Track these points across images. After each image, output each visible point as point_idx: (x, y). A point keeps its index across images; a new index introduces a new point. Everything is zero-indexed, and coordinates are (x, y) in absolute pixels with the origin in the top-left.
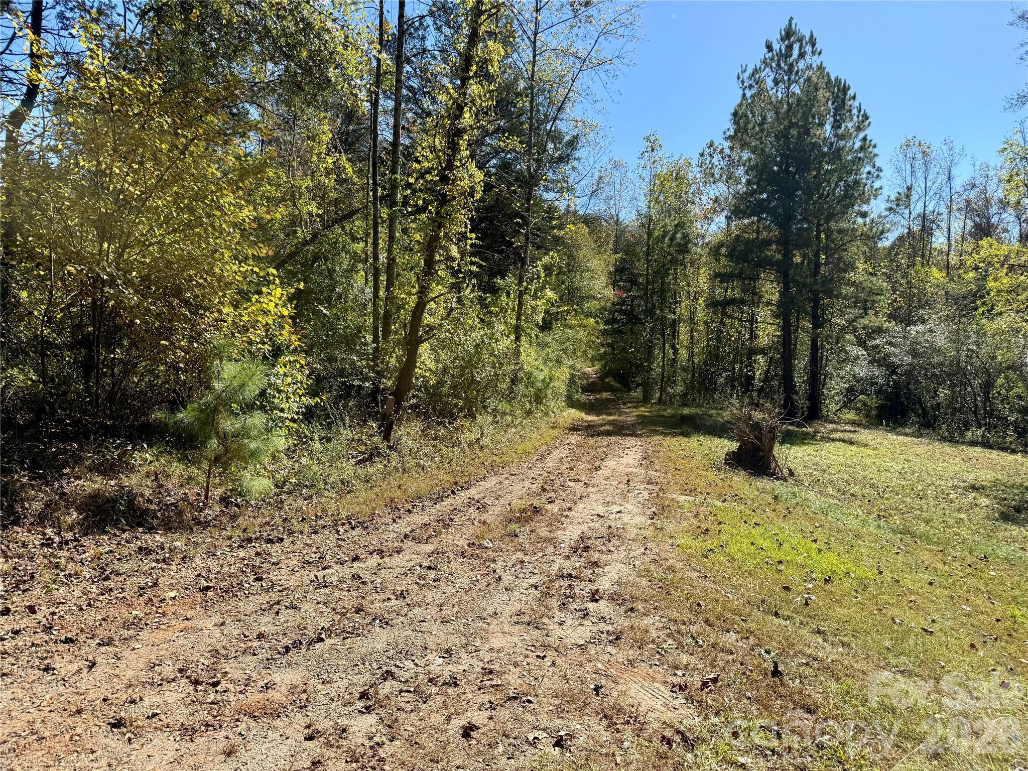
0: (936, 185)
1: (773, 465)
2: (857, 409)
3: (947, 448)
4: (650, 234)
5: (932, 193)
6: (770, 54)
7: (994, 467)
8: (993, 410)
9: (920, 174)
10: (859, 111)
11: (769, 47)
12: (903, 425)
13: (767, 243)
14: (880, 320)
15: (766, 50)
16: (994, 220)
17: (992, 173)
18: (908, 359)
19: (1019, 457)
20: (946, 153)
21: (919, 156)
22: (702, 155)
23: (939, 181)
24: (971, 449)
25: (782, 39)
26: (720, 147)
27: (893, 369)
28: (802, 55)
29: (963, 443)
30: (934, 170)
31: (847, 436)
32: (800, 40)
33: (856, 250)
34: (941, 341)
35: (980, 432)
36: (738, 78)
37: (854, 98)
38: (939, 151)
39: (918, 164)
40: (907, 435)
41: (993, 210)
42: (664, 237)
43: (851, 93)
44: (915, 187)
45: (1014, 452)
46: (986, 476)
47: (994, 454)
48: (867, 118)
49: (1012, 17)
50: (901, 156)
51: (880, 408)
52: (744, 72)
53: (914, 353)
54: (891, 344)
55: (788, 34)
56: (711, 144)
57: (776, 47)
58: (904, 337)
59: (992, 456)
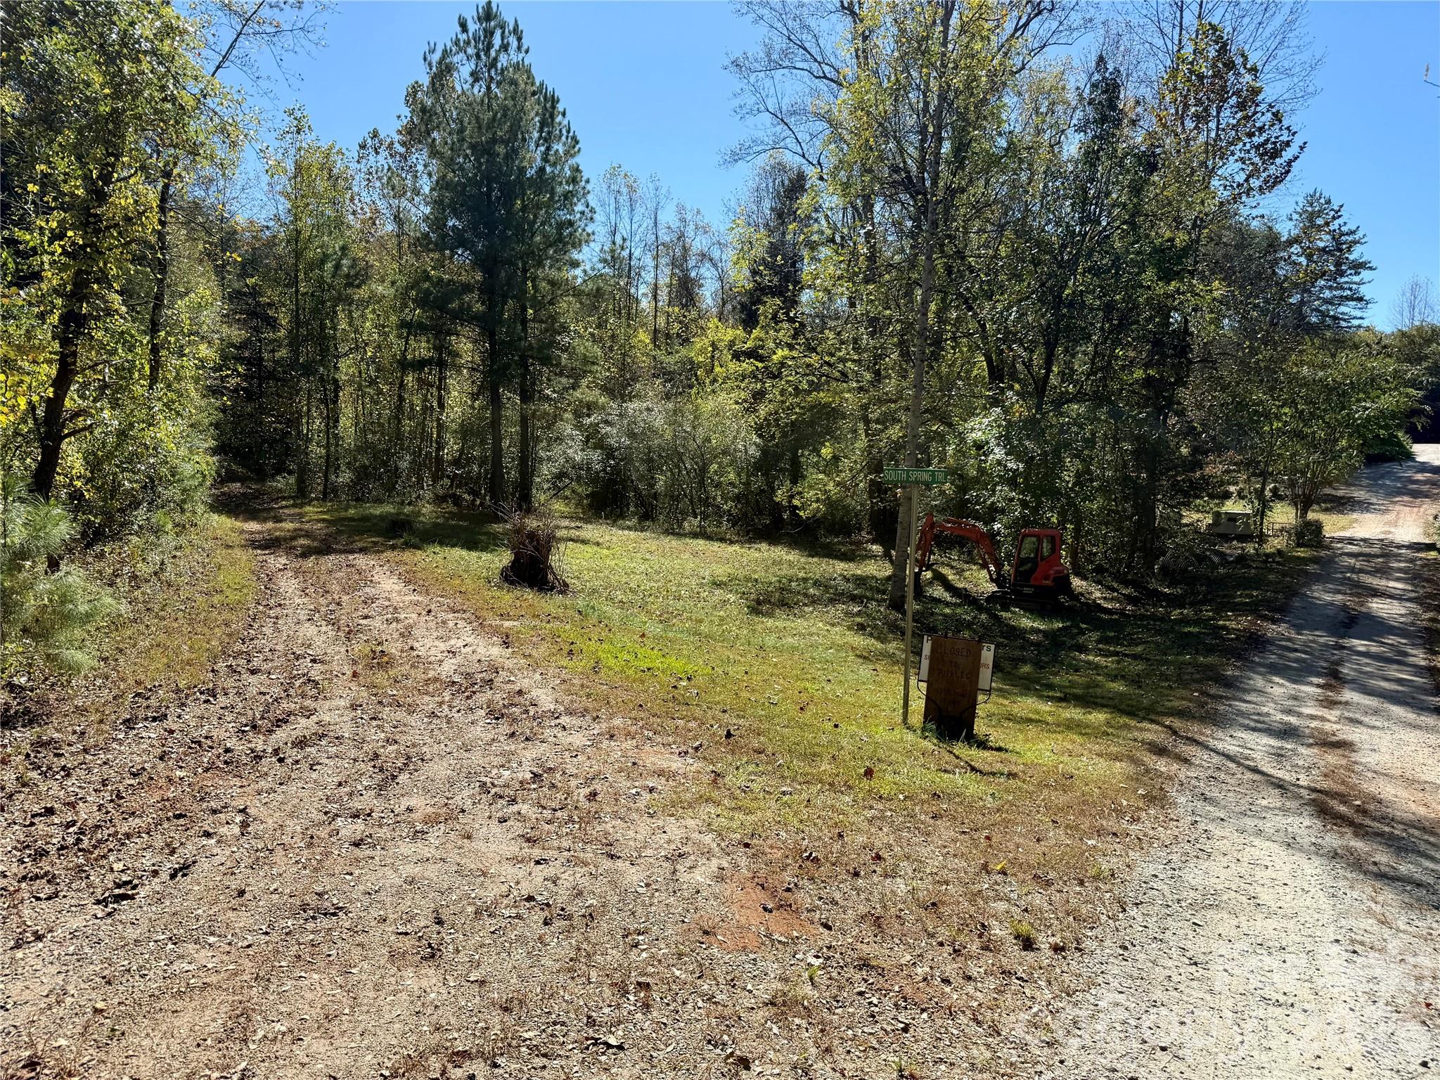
0: (641, 229)
1: (550, 577)
2: (567, 498)
3: (672, 543)
4: (298, 255)
5: (637, 239)
6: (464, 36)
7: (719, 560)
8: (707, 498)
9: (625, 212)
10: (568, 132)
11: (464, 26)
12: (622, 516)
13: (467, 288)
14: (595, 395)
15: (459, 29)
16: (693, 274)
17: (689, 217)
18: (626, 441)
19: (736, 547)
20: (652, 192)
21: (624, 190)
22: (363, 146)
23: (645, 225)
24: (695, 542)
25: (479, 19)
26: (389, 140)
27: (610, 452)
28: (505, 47)
29: (685, 535)
30: (640, 210)
31: (574, 533)
32: (503, 27)
33: (567, 307)
34: (659, 422)
35: (696, 522)
36: (425, 59)
37: (564, 114)
38: (645, 189)
39: (623, 199)
40: (629, 528)
41: (691, 263)
42: (323, 262)
43: (560, 107)
44: (620, 226)
45: (732, 542)
46: (721, 571)
47: (716, 546)
48: (577, 142)
49: (727, 62)
50: (605, 186)
51: (592, 495)
52: (433, 51)
53: (632, 435)
54: (607, 422)
55: (487, 15)
56: (375, 135)
57: (473, 27)
58: (620, 415)
59: (715, 548)
